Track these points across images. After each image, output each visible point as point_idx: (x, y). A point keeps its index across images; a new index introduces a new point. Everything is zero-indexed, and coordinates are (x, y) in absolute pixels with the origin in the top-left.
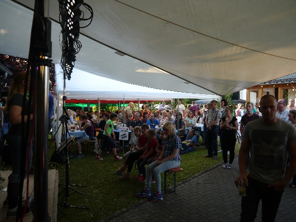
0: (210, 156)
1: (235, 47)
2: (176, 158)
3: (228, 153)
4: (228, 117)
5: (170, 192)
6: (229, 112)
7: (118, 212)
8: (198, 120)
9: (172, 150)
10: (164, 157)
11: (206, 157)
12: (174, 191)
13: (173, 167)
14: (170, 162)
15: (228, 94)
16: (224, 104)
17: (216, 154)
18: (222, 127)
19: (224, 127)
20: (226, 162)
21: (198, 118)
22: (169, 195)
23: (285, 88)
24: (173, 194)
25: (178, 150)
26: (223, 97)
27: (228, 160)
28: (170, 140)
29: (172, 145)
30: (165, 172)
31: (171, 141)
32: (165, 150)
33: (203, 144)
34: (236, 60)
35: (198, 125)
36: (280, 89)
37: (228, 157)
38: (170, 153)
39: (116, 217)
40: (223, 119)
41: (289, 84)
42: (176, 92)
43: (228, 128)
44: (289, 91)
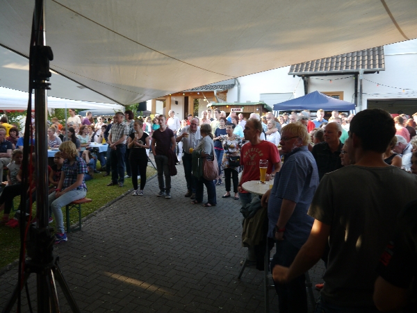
0: (114, 183)
1: (154, 53)
2: (81, 186)
3: (139, 177)
4: (138, 132)
5: (74, 230)
6: (139, 126)
7: (10, 264)
8: (93, 137)
9: (74, 177)
10: (63, 187)
11: (110, 185)
12: (80, 229)
13: (78, 197)
14: (72, 192)
15: (133, 104)
16: (128, 117)
17: (122, 180)
18: (130, 146)
19: (133, 145)
20: (136, 188)
21: (92, 135)
22: (74, 234)
23: (196, 97)
24: (78, 232)
25: (83, 176)
26: (126, 107)
27: (139, 185)
28: (72, 163)
29: (75, 170)
30: (67, 206)
31: (74, 165)
32: (65, 177)
33: (101, 170)
34: (152, 65)
35: (93, 145)
36: (190, 99)
37: (139, 181)
38: (72, 181)
39: (7, 271)
40: (132, 135)
41: (200, 92)
42: (63, 100)
43: (138, 146)
44: (199, 100)
